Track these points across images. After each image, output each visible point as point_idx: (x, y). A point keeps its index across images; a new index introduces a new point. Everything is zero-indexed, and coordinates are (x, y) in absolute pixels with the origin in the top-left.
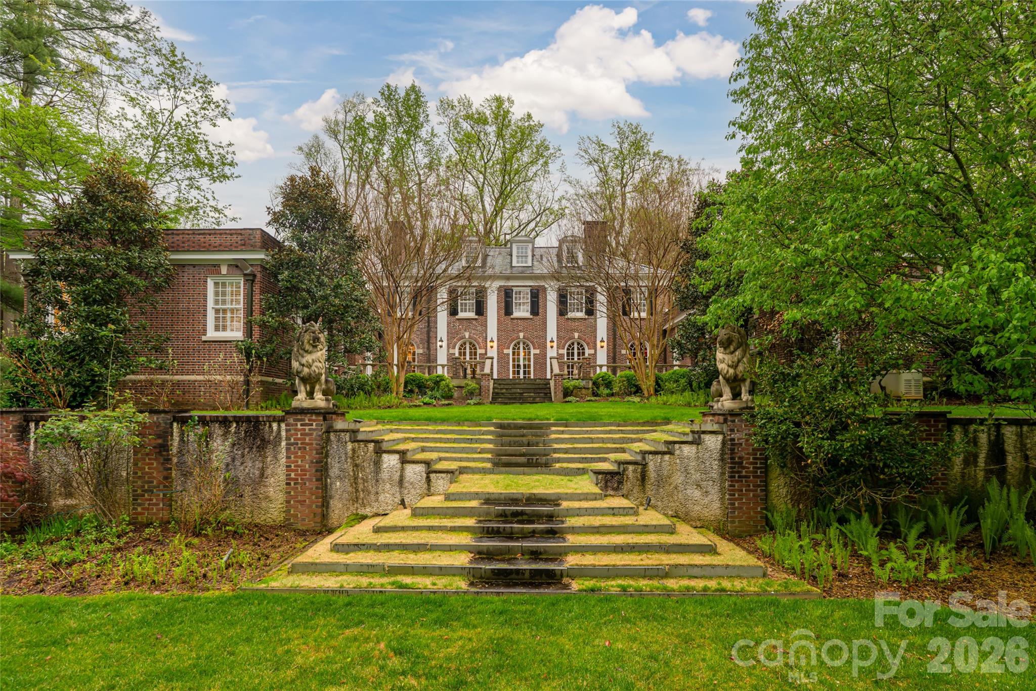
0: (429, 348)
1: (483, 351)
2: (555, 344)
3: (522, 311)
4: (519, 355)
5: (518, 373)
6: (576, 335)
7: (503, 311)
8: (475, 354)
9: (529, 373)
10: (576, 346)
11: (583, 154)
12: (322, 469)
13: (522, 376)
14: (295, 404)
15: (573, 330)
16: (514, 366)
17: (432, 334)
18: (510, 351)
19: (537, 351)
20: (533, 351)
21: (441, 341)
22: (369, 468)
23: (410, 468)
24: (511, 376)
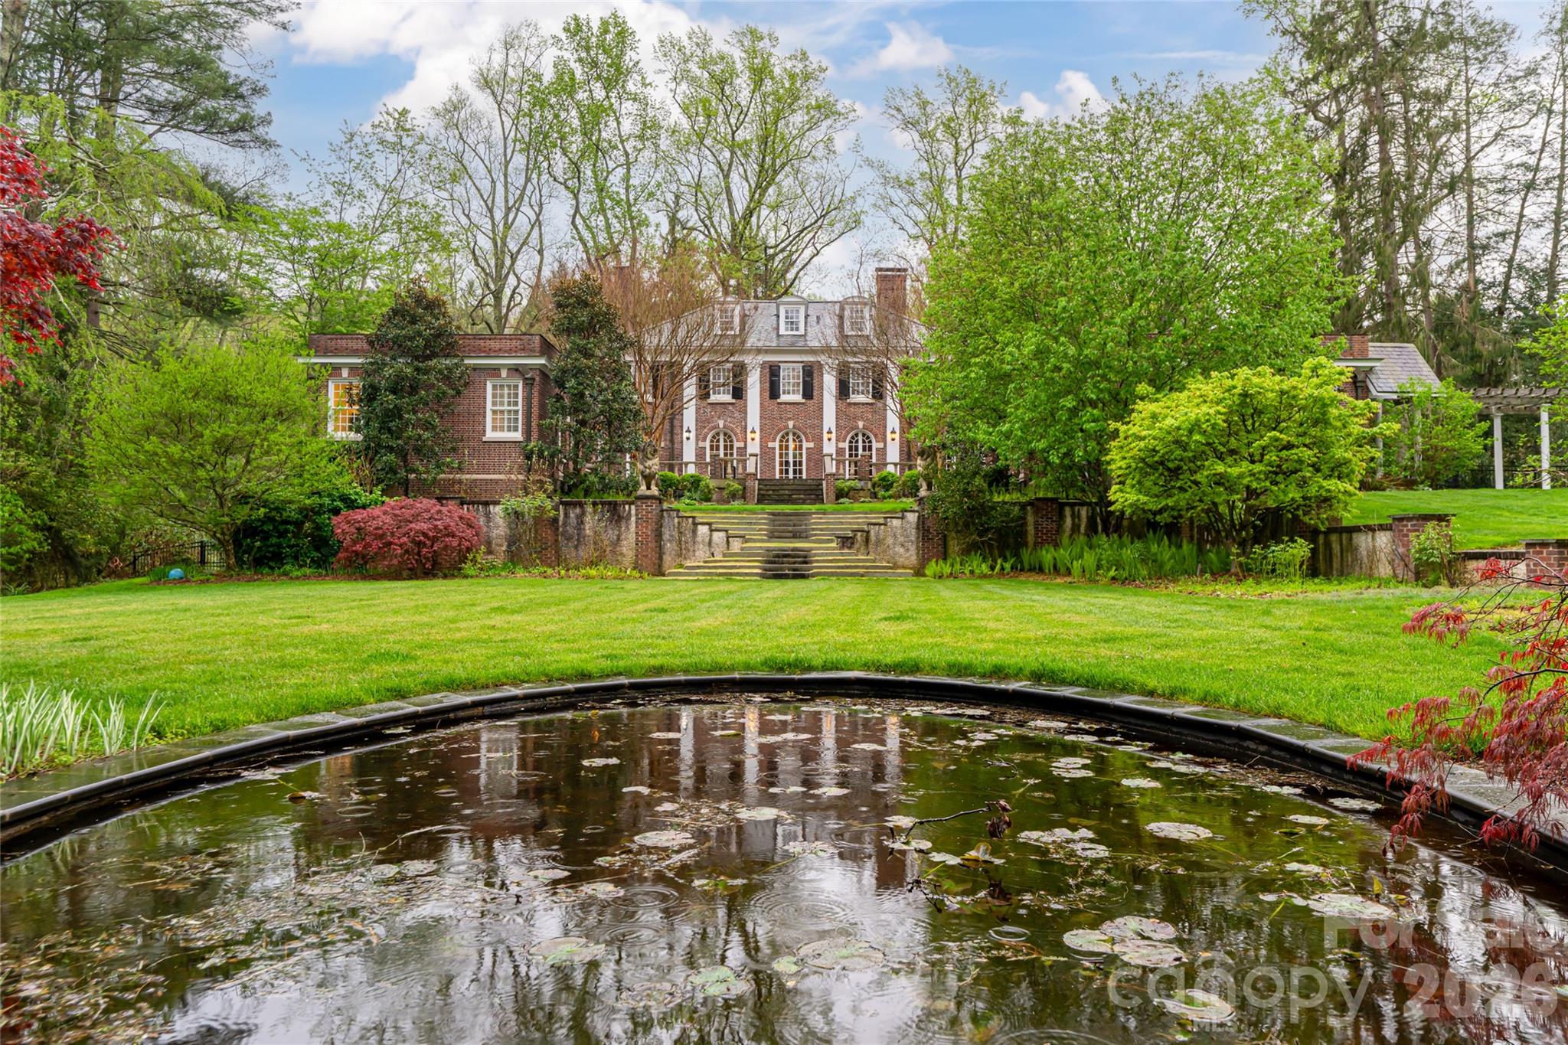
0: (672, 441)
1: (742, 445)
2: (833, 436)
3: (792, 395)
4: (787, 448)
5: (787, 472)
6: (861, 424)
7: (767, 394)
8: (732, 447)
9: (801, 472)
10: (860, 438)
11: (894, 112)
12: (659, 535)
13: (791, 476)
14: (639, 493)
15: (856, 419)
16: (781, 464)
17: (676, 423)
18: (777, 445)
19: (811, 445)
20: (805, 445)
21: (689, 431)
22: (689, 535)
23: (716, 535)
24: (777, 476)
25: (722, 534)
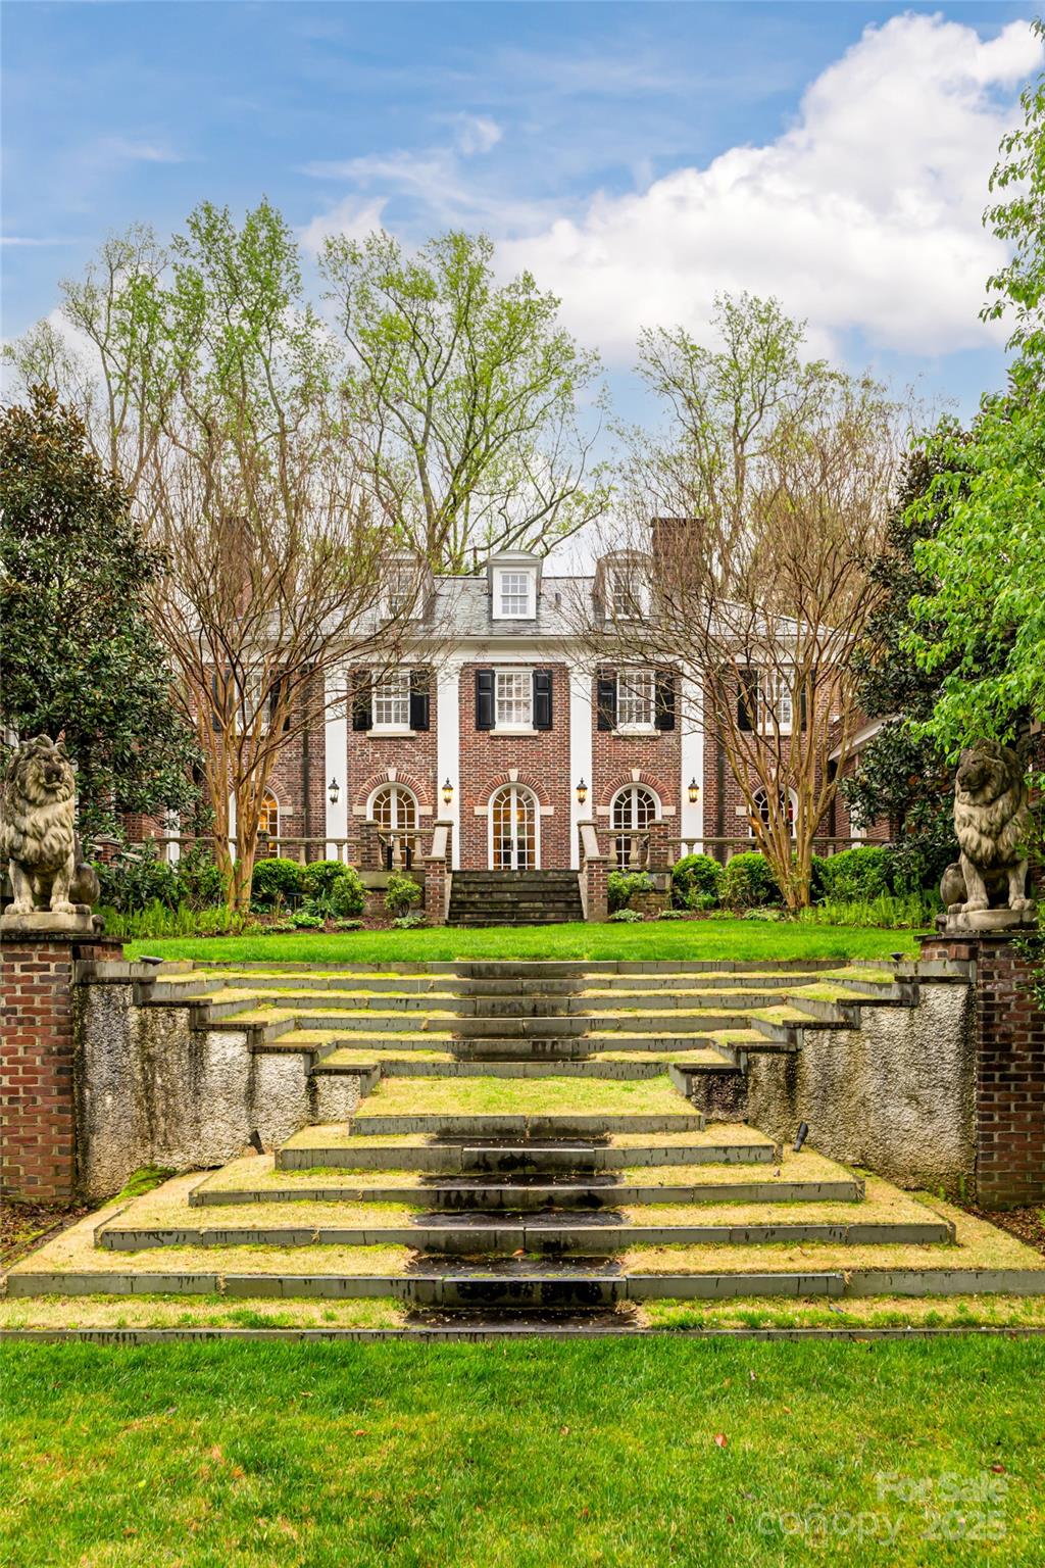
0: (306, 804)
1: (428, 811)
2: (588, 795)
3: (515, 722)
4: (508, 818)
5: (508, 858)
6: (636, 773)
7: (472, 721)
8: (411, 816)
9: (531, 860)
10: (634, 798)
11: (651, 368)
12: (72, 1069)
13: (514, 865)
14: (7, 921)
15: (628, 763)
16: (497, 844)
17: (312, 772)
18: (489, 810)
19: (550, 810)
20: (540, 810)
21: (335, 787)
22: (178, 1064)
23: (270, 1065)
24: (491, 866)
25: (294, 1064)
